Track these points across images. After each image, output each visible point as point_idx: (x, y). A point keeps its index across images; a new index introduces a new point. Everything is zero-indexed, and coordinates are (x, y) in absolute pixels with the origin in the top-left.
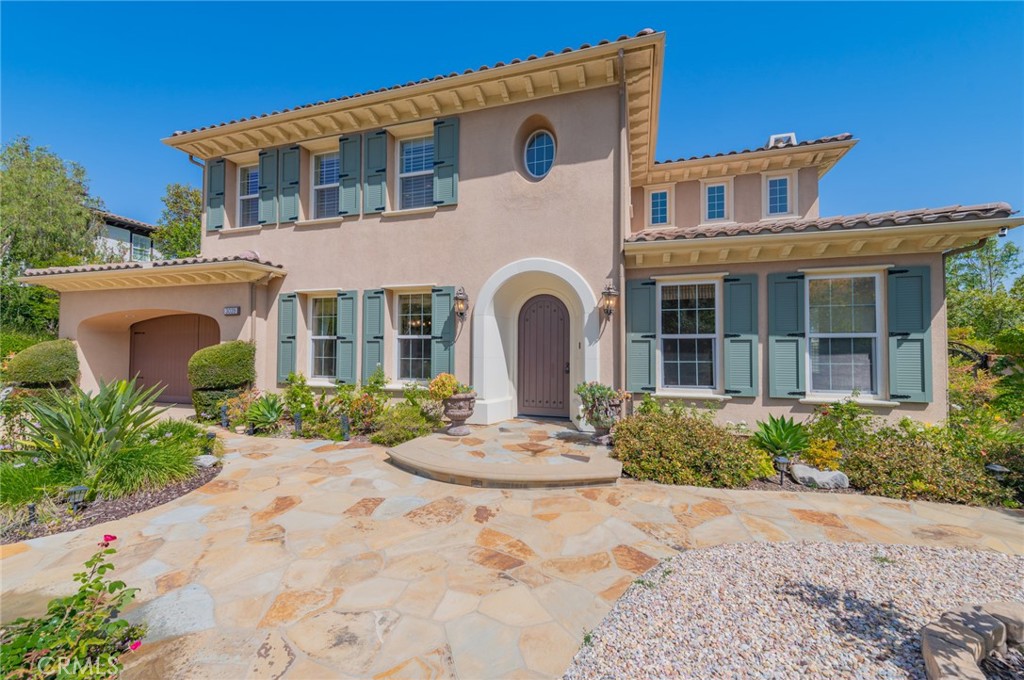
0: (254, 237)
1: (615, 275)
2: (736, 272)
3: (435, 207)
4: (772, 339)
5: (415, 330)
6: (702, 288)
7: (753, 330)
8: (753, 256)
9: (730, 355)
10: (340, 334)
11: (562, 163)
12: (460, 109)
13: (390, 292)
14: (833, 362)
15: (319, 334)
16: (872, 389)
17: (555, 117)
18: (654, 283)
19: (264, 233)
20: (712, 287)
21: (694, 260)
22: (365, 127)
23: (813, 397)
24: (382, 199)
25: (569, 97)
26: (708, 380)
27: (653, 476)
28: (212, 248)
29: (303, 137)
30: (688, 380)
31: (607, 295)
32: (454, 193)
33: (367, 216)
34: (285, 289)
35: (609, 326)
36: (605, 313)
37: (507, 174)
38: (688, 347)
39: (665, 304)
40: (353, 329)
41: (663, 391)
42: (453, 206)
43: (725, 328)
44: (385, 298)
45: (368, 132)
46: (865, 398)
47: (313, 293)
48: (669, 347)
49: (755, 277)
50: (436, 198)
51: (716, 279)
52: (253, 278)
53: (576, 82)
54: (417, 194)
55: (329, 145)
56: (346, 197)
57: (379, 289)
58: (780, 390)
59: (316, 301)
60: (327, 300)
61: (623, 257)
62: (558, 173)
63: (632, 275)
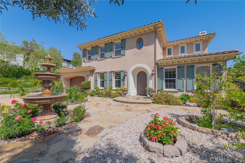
0: (90, 63)
1: (155, 67)
2: (180, 66)
3: (121, 56)
4: (187, 79)
5: (118, 79)
6: (173, 69)
7: (183, 77)
8: (183, 62)
9: (178, 82)
10: (105, 79)
11: (145, 46)
12: (126, 37)
13: (113, 72)
15: (101, 79)
17: (143, 37)
18: (163, 68)
19: (92, 62)
20: (175, 69)
21: (171, 63)
22: (109, 42)
24: (112, 55)
25: (146, 34)
26: (174, 87)
27: (158, 103)
28: (84, 65)
29: (98, 44)
30: (170, 87)
31: (153, 71)
32: (125, 53)
33: (109, 58)
34: (95, 72)
35: (153, 77)
37: (134, 49)
38: (170, 81)
39: (166, 72)
40: (107, 79)
41: (165, 89)
42: (125, 55)
43: (178, 77)
44: (112, 72)
45: (109, 43)
47: (100, 72)
48: (166, 81)
49: (184, 67)
50: (121, 54)
51: (176, 67)
52: (90, 70)
53: (147, 31)
54: (118, 53)
55: (103, 45)
56: (106, 55)
57: (111, 71)
58: (189, 89)
59: (100, 73)
60: (103, 73)
61: (156, 64)
62: (144, 48)
63: (159, 67)
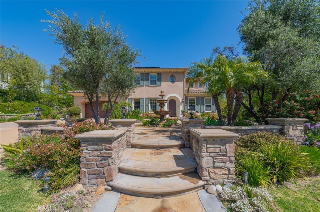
1: (184, 97)
2: (197, 97)
3: (158, 86)
4: (201, 105)
5: (153, 104)
6: (193, 99)
7: (199, 104)
8: (199, 95)
9: (197, 107)
10: (141, 104)
11: (177, 82)
12: (162, 72)
14: (207, 108)
15: (135, 105)
16: (211, 111)
17: (175, 75)
18: (188, 98)
21: (193, 95)
23: (205, 112)
24: (149, 84)
25: (177, 73)
31: (183, 99)
32: (161, 84)
33: (146, 86)
34: (130, 97)
35: (183, 103)
36: (183, 102)
37: (169, 82)
38: (192, 106)
39: (189, 101)
40: (144, 104)
42: (161, 86)
43: (196, 103)
45: (146, 73)
46: (210, 112)
48: (190, 106)
49: (199, 98)
50: (158, 84)
51: (195, 98)
54: (154, 83)
56: (142, 83)
57: (148, 98)
58: (202, 111)
61: (184, 95)
62: (176, 83)
63: (186, 97)
